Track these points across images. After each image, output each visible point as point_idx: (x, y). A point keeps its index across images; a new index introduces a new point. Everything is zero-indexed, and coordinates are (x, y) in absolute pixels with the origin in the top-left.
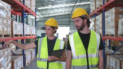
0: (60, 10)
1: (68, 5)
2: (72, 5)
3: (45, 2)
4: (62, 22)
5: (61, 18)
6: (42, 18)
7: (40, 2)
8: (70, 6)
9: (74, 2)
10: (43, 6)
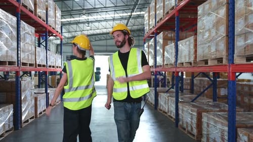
0: (104, 23)
1: (117, 15)
2: (125, 14)
3: (74, 9)
4: (107, 46)
5: (106, 39)
6: (68, 38)
7: (66, 10)
8: (121, 16)
9: (129, 9)
10: (71, 16)
